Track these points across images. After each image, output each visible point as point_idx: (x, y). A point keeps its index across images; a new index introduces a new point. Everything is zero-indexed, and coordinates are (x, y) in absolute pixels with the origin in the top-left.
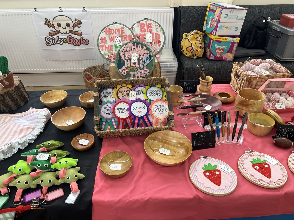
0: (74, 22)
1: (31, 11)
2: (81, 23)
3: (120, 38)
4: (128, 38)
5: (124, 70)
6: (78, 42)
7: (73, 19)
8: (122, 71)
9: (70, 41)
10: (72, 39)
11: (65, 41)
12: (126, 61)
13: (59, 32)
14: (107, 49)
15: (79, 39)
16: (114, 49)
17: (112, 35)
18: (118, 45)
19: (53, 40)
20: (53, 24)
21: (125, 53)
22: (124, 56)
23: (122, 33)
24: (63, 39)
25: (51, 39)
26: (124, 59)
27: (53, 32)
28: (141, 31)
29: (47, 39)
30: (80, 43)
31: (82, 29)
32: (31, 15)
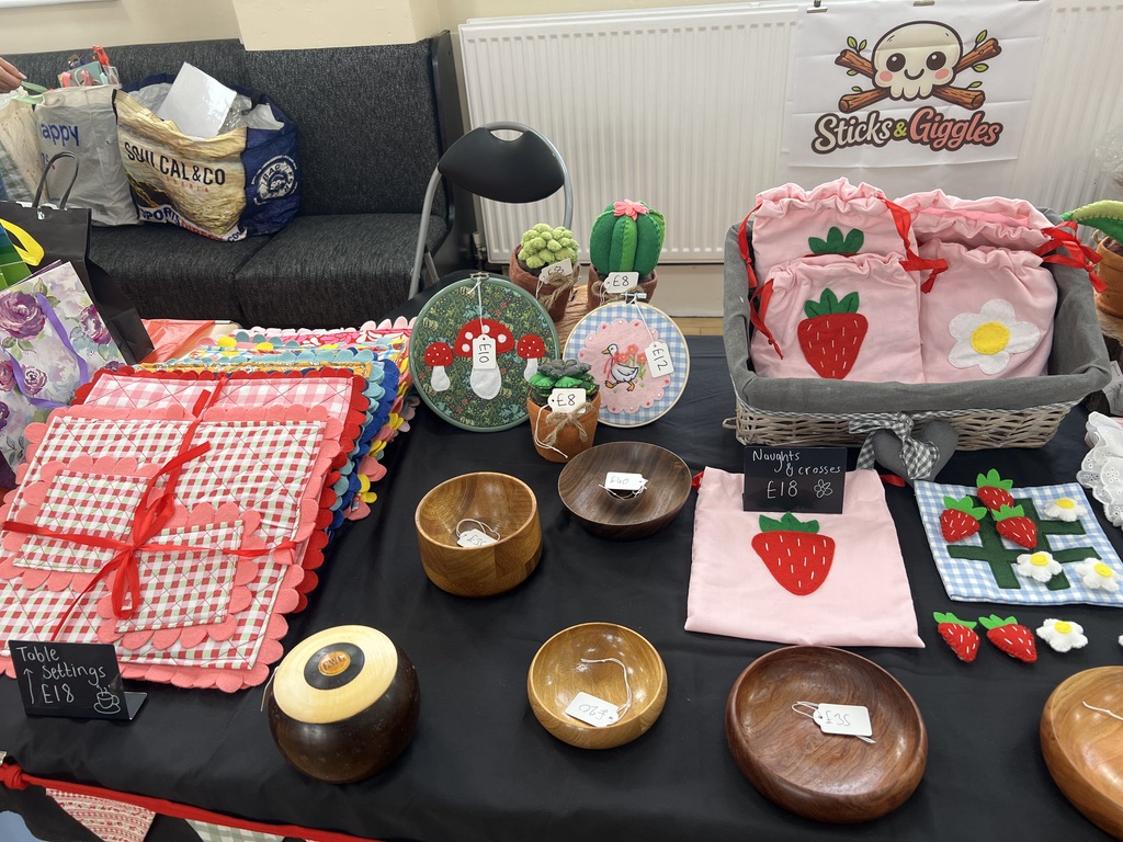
0: (968, 49)
1: (796, 7)
2: (996, 50)
6: (954, 135)
9: (920, 131)
11: (899, 129)
13: (884, 93)
15: (964, 122)
19: (851, 128)
20: (872, 62)
24: (895, 123)
25: (842, 123)
27: (862, 92)
29: (826, 124)
30: (960, 140)
31: (993, 79)
32: (793, 24)
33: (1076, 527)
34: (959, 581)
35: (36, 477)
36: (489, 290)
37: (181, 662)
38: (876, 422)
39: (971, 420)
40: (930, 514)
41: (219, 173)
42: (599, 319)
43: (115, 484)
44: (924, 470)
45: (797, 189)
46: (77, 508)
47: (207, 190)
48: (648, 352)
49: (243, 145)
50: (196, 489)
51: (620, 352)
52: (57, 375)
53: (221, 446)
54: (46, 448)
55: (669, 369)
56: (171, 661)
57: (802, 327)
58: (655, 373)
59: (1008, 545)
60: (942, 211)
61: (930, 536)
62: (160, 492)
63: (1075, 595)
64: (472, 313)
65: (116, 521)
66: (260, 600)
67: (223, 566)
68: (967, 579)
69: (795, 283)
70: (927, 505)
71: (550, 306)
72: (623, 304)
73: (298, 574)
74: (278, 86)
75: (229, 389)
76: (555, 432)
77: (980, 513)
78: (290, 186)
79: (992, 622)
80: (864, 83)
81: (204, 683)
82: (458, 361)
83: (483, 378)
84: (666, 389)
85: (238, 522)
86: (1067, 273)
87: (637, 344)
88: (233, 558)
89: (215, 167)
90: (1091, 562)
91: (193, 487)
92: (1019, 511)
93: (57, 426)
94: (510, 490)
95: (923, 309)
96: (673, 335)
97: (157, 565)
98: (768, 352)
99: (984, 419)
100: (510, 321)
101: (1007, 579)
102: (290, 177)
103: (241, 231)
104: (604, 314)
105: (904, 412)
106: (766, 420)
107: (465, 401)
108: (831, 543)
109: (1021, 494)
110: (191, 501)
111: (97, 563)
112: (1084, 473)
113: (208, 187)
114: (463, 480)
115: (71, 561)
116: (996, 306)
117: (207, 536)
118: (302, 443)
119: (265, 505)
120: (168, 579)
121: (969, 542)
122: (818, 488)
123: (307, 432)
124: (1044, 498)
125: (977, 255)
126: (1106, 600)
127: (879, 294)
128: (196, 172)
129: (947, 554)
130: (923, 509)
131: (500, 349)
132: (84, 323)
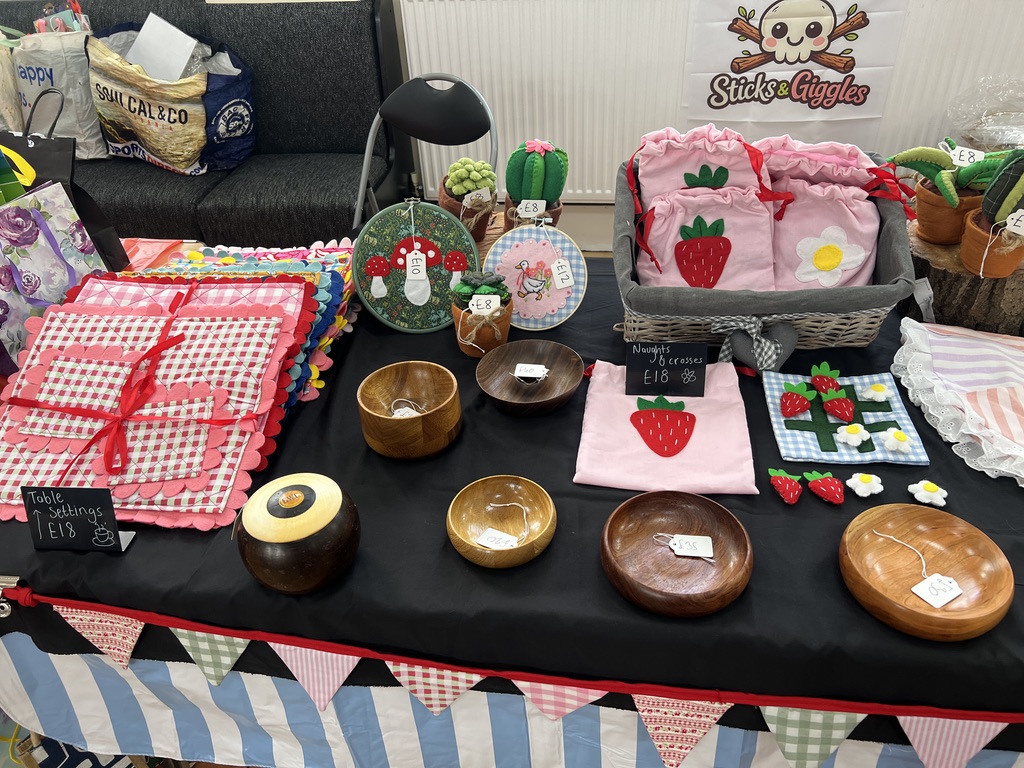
0: (841, 19)
2: (864, 22)
7: (842, 9)
9: (799, 92)
10: (810, 82)
11: (782, 88)
13: (770, 57)
15: (837, 84)
19: (741, 87)
20: (759, 29)
24: (779, 83)
25: (734, 82)
27: (751, 56)
29: (720, 83)
30: (833, 100)
33: (885, 406)
34: (791, 446)
35: (36, 362)
36: (420, 212)
37: (163, 508)
38: (733, 323)
39: (809, 323)
40: (773, 397)
41: (183, 113)
42: (513, 239)
43: (104, 368)
44: (770, 362)
45: (674, 132)
46: (72, 386)
47: (171, 129)
48: (554, 268)
49: (204, 89)
50: (173, 372)
51: (530, 267)
52: (49, 278)
53: (193, 337)
54: (43, 338)
56: (155, 507)
57: (678, 248)
58: (559, 285)
59: (832, 420)
60: (790, 153)
61: (772, 413)
62: (143, 374)
63: (878, 456)
64: (406, 232)
65: (106, 397)
66: (229, 459)
67: (198, 433)
68: (796, 445)
69: (673, 211)
70: (772, 389)
71: (472, 227)
72: (533, 227)
73: (260, 439)
74: (235, 35)
75: (200, 291)
76: (474, 331)
77: (811, 396)
78: (246, 127)
79: (813, 476)
81: (183, 523)
82: (394, 273)
83: (414, 288)
84: (568, 299)
85: (209, 398)
86: (887, 205)
87: (544, 261)
88: (206, 427)
89: (179, 107)
90: (892, 431)
91: (172, 369)
92: (842, 394)
93: (52, 320)
94: (436, 375)
95: (776, 234)
96: (575, 253)
97: (142, 433)
98: (650, 268)
99: (820, 322)
100: (438, 239)
101: (828, 445)
102: (246, 119)
103: (202, 167)
104: (517, 235)
105: (754, 315)
106: (647, 323)
107: (400, 307)
108: (693, 418)
109: (846, 381)
110: (169, 382)
111: (91, 431)
112: (896, 366)
113: (172, 125)
114: (397, 367)
115: (68, 429)
116: (833, 232)
117: (184, 409)
118: (263, 335)
119: (231, 384)
120: (151, 443)
121: (802, 417)
122: (684, 376)
123: (266, 326)
124: (863, 384)
125: (817, 190)
126: (902, 459)
127: (740, 221)
128: (161, 112)
129: (784, 427)
130: (767, 393)
131: (430, 263)
132: (72, 235)
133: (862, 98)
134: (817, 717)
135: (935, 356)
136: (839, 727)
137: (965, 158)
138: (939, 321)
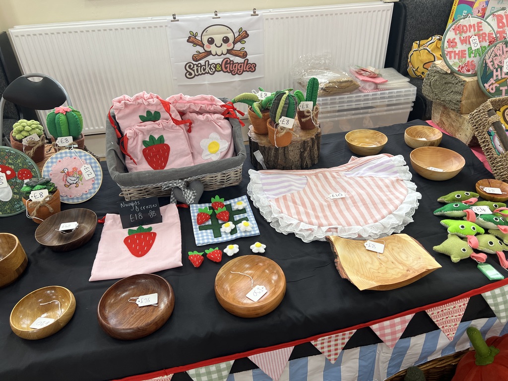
0: (236, 35)
1: (166, 19)
2: (247, 35)
3: (476, 37)
4: (487, 38)
5: (492, 84)
6: (239, 69)
7: (236, 30)
8: (489, 86)
9: (226, 68)
10: (230, 63)
11: (218, 67)
12: (495, 70)
13: (209, 53)
14: (457, 57)
15: (242, 63)
16: (467, 56)
17: (464, 35)
18: (473, 48)
19: (199, 68)
20: (202, 41)
21: (494, 58)
22: (492, 63)
23: (479, 30)
24: (216, 65)
25: (195, 66)
26: (491, 68)
27: (201, 53)
28: (499, 27)
29: (188, 66)
30: (242, 71)
31: (248, 46)
32: (166, 26)
33: (243, 211)
34: (201, 238)
38: (171, 185)
39: (208, 179)
40: (194, 216)
44: (191, 200)
45: (127, 97)
48: (82, 169)
51: (69, 171)
55: (93, 175)
57: (144, 151)
58: (87, 178)
59: (220, 222)
60: (185, 101)
63: (239, 235)
68: (203, 237)
69: (136, 134)
70: (194, 212)
71: (32, 155)
72: (67, 150)
76: (35, 211)
77: (210, 212)
79: (209, 251)
80: (201, 50)
84: (93, 184)
86: (233, 121)
87: (77, 167)
90: (244, 222)
92: (225, 209)
94: (8, 239)
95: (189, 140)
96: (93, 161)
98: (131, 163)
100: (11, 164)
101: (217, 234)
104: (59, 156)
105: (180, 179)
108: (155, 234)
109: (228, 202)
112: (249, 191)
116: (214, 135)
121: (207, 223)
122: (150, 214)
125: (201, 117)
126: (248, 234)
127: (170, 135)
129: (198, 230)
130: (192, 214)
131: (8, 177)
133: (254, 69)
134: (213, 368)
135: (263, 184)
136: (224, 370)
137: (263, 96)
138: (268, 168)
